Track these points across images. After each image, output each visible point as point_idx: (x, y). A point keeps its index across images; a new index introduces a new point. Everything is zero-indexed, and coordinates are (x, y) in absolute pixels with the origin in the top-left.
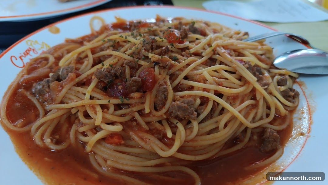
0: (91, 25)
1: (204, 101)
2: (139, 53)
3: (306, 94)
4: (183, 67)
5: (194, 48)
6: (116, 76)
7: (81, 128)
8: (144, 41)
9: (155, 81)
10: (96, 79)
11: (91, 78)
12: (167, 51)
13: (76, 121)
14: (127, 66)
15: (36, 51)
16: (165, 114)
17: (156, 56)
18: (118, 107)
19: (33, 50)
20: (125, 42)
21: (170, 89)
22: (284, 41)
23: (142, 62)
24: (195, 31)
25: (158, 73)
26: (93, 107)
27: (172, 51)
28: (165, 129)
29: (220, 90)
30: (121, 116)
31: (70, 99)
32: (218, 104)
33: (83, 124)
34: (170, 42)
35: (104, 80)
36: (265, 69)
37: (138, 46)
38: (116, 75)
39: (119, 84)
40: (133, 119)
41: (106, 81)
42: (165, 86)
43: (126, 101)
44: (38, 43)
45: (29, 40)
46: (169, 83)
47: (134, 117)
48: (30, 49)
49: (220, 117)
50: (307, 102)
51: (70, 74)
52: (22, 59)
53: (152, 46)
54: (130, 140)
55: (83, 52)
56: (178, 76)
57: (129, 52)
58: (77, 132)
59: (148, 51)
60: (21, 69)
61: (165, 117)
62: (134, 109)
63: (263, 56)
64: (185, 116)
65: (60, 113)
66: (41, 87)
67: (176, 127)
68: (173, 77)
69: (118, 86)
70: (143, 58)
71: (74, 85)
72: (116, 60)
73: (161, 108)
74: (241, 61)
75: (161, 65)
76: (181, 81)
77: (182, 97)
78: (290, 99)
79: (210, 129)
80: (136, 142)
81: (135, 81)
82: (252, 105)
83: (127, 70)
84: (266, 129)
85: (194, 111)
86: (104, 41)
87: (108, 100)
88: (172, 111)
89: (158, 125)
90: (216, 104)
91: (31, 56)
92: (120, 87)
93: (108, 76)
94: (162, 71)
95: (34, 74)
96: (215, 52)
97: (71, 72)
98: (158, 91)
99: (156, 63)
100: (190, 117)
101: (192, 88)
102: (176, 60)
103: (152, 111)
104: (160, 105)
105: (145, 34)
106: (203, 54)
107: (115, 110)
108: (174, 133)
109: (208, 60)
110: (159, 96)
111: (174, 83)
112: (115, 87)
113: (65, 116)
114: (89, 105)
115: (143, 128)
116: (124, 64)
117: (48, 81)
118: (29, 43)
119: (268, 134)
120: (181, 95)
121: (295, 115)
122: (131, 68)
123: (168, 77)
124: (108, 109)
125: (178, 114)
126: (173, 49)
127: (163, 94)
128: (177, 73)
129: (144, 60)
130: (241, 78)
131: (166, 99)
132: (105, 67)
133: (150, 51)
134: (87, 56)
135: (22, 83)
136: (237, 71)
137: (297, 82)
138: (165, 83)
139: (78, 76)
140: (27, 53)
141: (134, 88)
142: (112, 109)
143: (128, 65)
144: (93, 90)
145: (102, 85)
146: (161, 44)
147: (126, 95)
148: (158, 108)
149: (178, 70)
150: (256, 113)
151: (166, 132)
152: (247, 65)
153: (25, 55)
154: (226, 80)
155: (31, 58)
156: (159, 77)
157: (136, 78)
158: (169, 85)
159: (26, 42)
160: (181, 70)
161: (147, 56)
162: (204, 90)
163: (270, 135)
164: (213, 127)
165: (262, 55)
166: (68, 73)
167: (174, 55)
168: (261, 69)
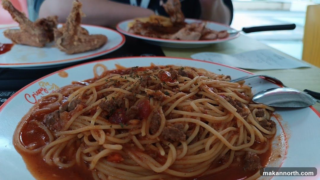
0: (95, 70)
1: (192, 126)
2: (137, 89)
3: (282, 124)
4: (174, 100)
5: (183, 86)
6: (118, 107)
7: (86, 150)
8: (141, 79)
9: (150, 110)
10: (100, 109)
11: (96, 109)
12: (160, 87)
13: (82, 145)
14: (126, 99)
15: (47, 91)
16: (159, 137)
17: (151, 90)
18: (118, 131)
19: (45, 90)
20: (124, 81)
21: (163, 116)
22: (260, 82)
23: (139, 96)
24: (184, 74)
25: (153, 104)
26: (97, 132)
27: (164, 88)
28: (159, 150)
29: (205, 118)
30: (121, 138)
31: (77, 126)
32: (204, 129)
33: (88, 147)
34: (162, 81)
35: (107, 110)
36: (245, 104)
37: (136, 84)
38: (117, 105)
39: (119, 112)
40: (132, 142)
41: (109, 111)
42: (159, 114)
43: (125, 127)
44: (49, 84)
45: (41, 82)
46: (162, 111)
47: (132, 140)
48: (41, 89)
49: (206, 140)
50: (283, 131)
51: (78, 105)
52: (34, 97)
53: (148, 82)
54: (128, 158)
55: (88, 90)
56: (169, 107)
57: (129, 88)
58: (82, 153)
59: (144, 87)
60: (33, 105)
61: (159, 140)
62: (133, 133)
63: (243, 94)
64: (176, 138)
65: (67, 138)
66: (52, 116)
67: (169, 148)
68: (165, 108)
69: (118, 114)
70: (140, 92)
71: (81, 115)
72: (117, 95)
73: (155, 133)
74: (223, 95)
75: (155, 98)
76: (172, 111)
77: (174, 123)
78: (268, 128)
79: (198, 150)
80: (134, 160)
81: (134, 110)
82: (234, 131)
83: (127, 102)
84: (247, 153)
85: (183, 133)
86: (107, 81)
87: (110, 126)
88: (165, 134)
89: (152, 147)
90: (202, 129)
91: (43, 94)
92: (120, 115)
93: (110, 107)
94: (156, 102)
95: (45, 108)
96: (200, 89)
97: (79, 103)
98: (153, 118)
99: (151, 96)
100: (180, 139)
101: (181, 116)
102: (168, 94)
103: (148, 135)
104: (155, 130)
105: (141, 76)
106: (191, 91)
107: (116, 134)
108: (167, 153)
109: (195, 96)
110: (153, 122)
111: (166, 112)
112: (116, 115)
113: (72, 141)
114: (94, 130)
115: (139, 148)
116: (124, 98)
117: (58, 112)
118: (41, 84)
119: (249, 155)
120: (172, 122)
121: (274, 142)
122: (130, 100)
123: (161, 108)
124: (110, 133)
125: (170, 137)
126: (165, 86)
127: (157, 120)
128: (169, 104)
129: (141, 94)
130: (223, 109)
131: (159, 124)
132: (108, 100)
133: (146, 87)
134: (92, 93)
135: (35, 115)
136: (219, 103)
137: (274, 115)
138: (159, 111)
139: (85, 107)
140: (39, 92)
141: (133, 115)
142: (113, 133)
143: (128, 98)
144: (97, 118)
145: (105, 114)
146: (156, 82)
147: (125, 122)
148: (152, 133)
149: (169, 102)
150: (238, 139)
151: (160, 152)
152: (228, 99)
153: (37, 93)
154: (210, 111)
155: (43, 96)
156: (154, 107)
157: (134, 107)
158: (162, 113)
159: (39, 83)
160: (172, 102)
161: (143, 91)
162: (192, 117)
163: (251, 157)
164: (200, 148)
165: (241, 92)
166: (76, 105)
167: (165, 90)
168: (241, 104)
